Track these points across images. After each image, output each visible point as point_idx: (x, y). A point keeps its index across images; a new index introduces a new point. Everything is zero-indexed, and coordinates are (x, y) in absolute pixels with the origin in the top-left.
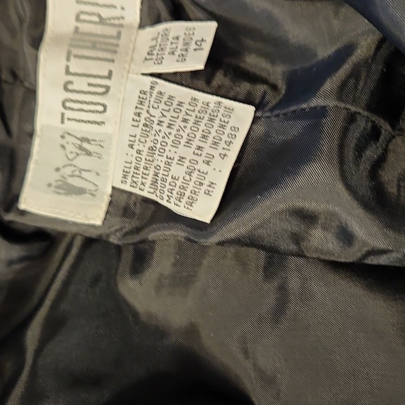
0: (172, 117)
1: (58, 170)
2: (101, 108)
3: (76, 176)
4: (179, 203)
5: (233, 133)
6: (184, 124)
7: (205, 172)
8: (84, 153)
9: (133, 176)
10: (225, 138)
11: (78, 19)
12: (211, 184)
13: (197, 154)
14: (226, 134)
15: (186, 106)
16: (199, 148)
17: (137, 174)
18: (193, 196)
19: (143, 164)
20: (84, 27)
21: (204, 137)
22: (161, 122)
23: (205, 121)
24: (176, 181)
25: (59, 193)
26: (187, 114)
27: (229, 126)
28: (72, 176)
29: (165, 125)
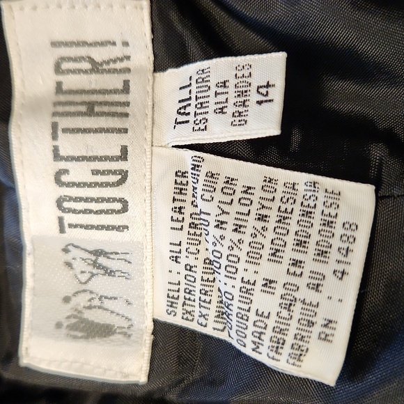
0: (238, 213)
1: (67, 300)
2: (118, 206)
3: (95, 307)
4: (277, 356)
5: (349, 233)
6: (262, 224)
7: (315, 303)
8: (102, 272)
9: (184, 304)
10: (336, 243)
11: (58, 69)
12: (328, 323)
13: (294, 274)
14: (337, 236)
15: (258, 193)
16: (296, 263)
17: (189, 299)
18: (301, 343)
19: (198, 286)
20: (70, 81)
21: (300, 243)
22: (222, 223)
23: (296, 216)
24: (266, 320)
25: (75, 337)
26: (263, 207)
27: (339, 221)
28: (90, 308)
29: (230, 227)
